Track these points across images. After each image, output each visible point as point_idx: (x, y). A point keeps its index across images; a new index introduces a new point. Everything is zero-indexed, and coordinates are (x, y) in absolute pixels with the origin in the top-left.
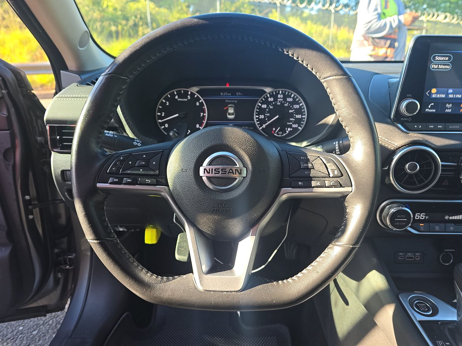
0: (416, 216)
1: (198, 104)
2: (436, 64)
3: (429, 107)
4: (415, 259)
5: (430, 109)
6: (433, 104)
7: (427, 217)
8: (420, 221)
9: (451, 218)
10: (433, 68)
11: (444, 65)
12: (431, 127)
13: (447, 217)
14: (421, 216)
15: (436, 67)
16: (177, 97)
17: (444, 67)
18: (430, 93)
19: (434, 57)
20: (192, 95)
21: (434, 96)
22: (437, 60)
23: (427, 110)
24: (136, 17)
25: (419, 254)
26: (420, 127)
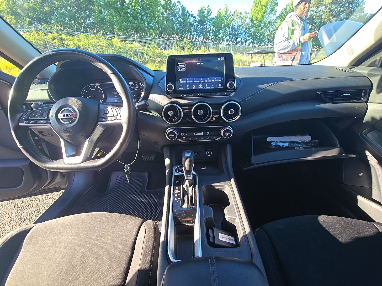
0: (182, 134)
1: (100, 91)
2: (179, 68)
3: (180, 87)
4: (196, 154)
5: (180, 88)
6: (181, 86)
7: (186, 135)
8: (183, 136)
9: (196, 134)
10: (178, 70)
11: (183, 68)
12: (181, 96)
13: (194, 134)
14: (184, 134)
15: (180, 69)
16: (90, 88)
17: (183, 69)
18: (179, 81)
19: (178, 65)
20: (97, 87)
21: (181, 82)
22: (180, 66)
23: (179, 88)
24: (131, 51)
25: (198, 152)
26: (177, 96)
